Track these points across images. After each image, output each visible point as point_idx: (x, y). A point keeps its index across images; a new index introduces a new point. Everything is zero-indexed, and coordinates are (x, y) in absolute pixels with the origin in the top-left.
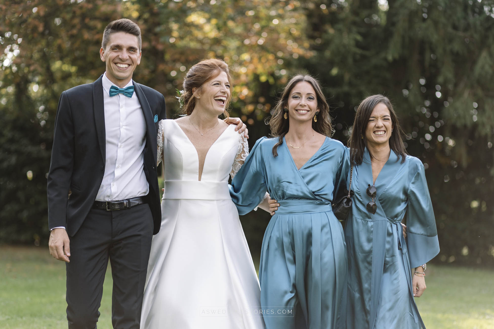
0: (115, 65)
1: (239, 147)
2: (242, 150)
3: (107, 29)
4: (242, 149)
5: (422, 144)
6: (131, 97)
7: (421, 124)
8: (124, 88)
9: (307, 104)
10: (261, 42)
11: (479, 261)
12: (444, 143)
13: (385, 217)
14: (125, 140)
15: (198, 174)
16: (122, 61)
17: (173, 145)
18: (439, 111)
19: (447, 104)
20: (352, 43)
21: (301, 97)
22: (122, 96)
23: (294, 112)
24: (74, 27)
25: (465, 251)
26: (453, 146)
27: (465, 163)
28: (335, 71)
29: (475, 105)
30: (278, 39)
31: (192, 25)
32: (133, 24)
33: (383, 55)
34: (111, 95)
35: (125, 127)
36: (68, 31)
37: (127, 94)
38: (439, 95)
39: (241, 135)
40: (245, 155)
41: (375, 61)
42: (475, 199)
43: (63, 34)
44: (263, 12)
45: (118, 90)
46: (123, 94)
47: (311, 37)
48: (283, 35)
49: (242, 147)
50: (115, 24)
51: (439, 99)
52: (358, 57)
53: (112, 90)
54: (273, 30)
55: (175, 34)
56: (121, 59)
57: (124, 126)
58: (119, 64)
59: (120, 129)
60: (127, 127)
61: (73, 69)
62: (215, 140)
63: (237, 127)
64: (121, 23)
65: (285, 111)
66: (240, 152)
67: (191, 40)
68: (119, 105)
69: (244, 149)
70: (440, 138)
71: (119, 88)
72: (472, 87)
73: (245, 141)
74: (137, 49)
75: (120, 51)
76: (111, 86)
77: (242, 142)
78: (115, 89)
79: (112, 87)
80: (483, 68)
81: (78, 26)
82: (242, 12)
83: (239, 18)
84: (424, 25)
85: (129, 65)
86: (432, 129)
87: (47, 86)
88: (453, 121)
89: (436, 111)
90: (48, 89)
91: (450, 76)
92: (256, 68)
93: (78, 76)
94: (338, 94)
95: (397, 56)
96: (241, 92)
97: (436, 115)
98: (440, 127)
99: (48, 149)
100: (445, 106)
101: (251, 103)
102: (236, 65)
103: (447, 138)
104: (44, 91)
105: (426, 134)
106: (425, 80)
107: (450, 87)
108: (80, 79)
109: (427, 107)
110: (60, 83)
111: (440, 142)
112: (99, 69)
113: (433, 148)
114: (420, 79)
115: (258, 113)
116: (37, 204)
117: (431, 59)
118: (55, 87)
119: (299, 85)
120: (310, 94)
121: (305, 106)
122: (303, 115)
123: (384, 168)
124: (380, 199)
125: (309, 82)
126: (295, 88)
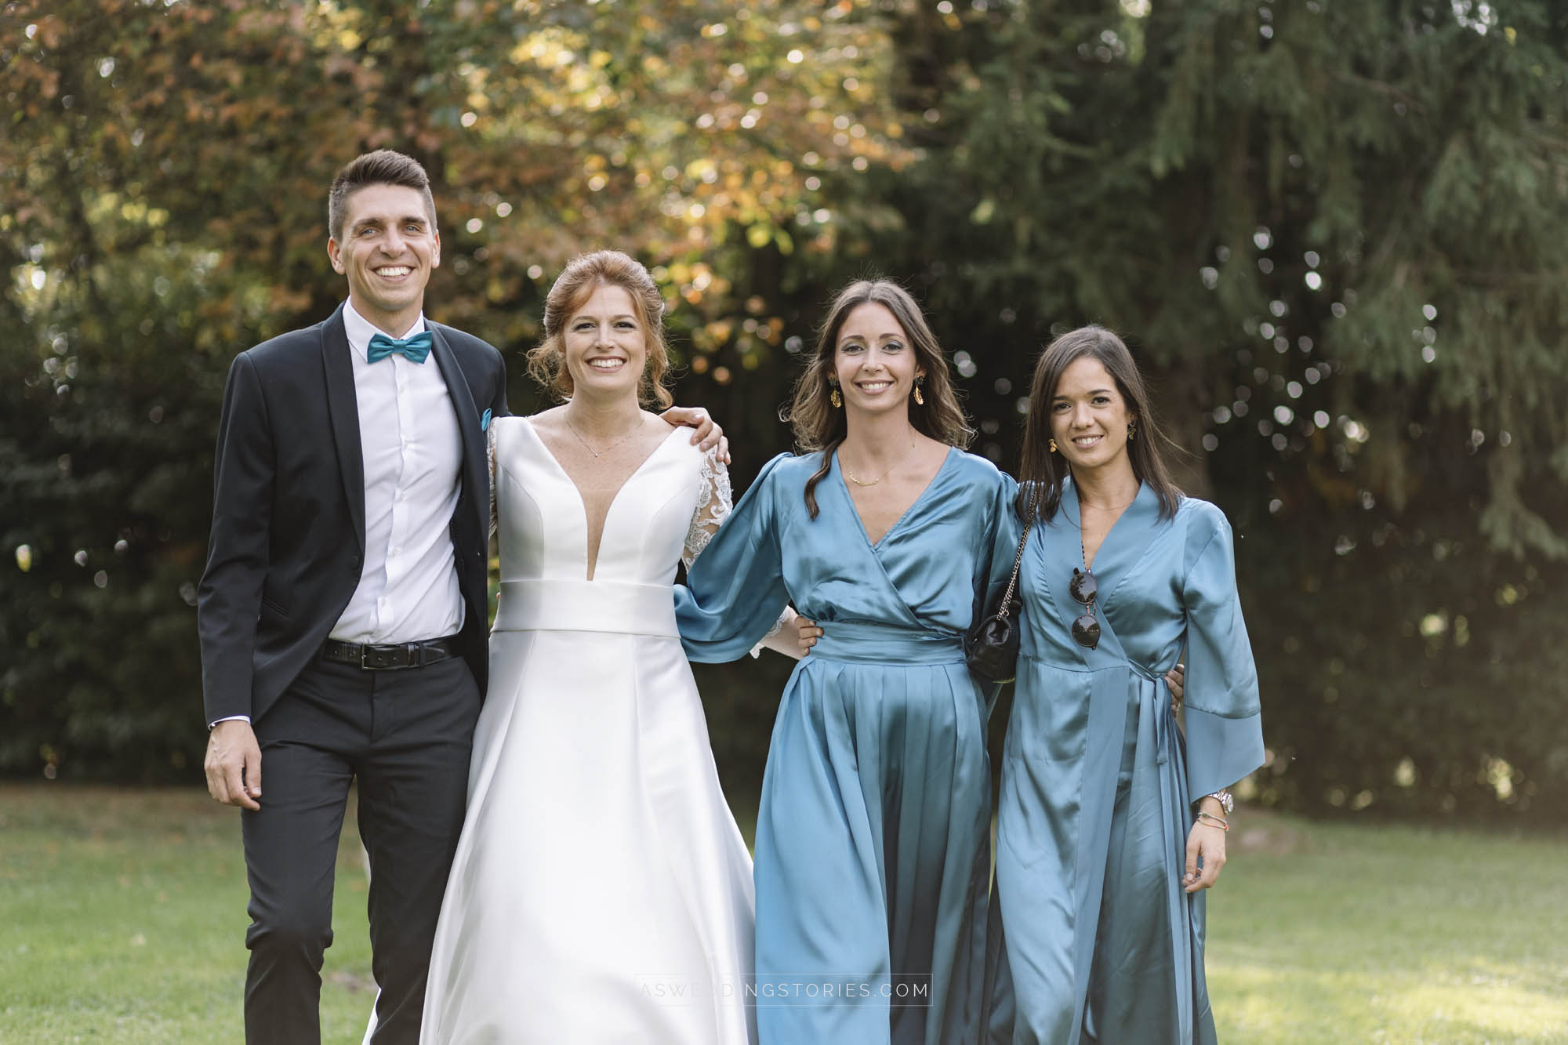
0: (374, 275)
1: (703, 488)
2: (710, 497)
4: (710, 493)
5: (1264, 435)
6: (423, 362)
7: (1259, 373)
8: (405, 338)
9: (885, 364)
10: (749, 121)
11: (1448, 804)
12: (1334, 434)
13: (1122, 658)
14: (413, 479)
15: (587, 561)
16: (391, 258)
17: (517, 484)
18: (1317, 334)
19: (1340, 310)
20: (1040, 119)
21: (867, 346)
22: (399, 360)
23: (854, 389)
24: (153, 81)
25: (1405, 774)
26: (1362, 441)
27: (1398, 498)
28: (984, 212)
29: (1430, 312)
30: (804, 112)
31: (531, 69)
33: (1135, 157)
34: (372, 360)
35: (412, 446)
36: (136, 97)
37: (412, 352)
38: (1314, 281)
39: (706, 457)
40: (720, 509)
41: (1110, 177)
42: (1433, 610)
43: (121, 105)
44: (756, 28)
45: (389, 345)
46: (403, 355)
47: (908, 105)
48: (819, 100)
49: (711, 488)
51: (1314, 292)
52: (1056, 164)
53: (376, 345)
54: (787, 84)
55: (478, 100)
56: (386, 255)
57: (410, 442)
58: (383, 270)
59: (401, 450)
60: (419, 447)
61: (156, 217)
62: (633, 467)
66: (704, 502)
67: (529, 119)
68: (395, 385)
69: (717, 493)
70: (1321, 419)
71: (391, 338)
72: (1418, 254)
73: (718, 470)
74: (424, 224)
75: (382, 235)
76: (372, 336)
77: (712, 473)
78: (383, 342)
79: (376, 338)
80: (1450, 193)
81: (170, 81)
82: (688, 27)
83: (679, 47)
84: (1263, 61)
85: (411, 268)
86: (1295, 390)
87: (71, 273)
88: (1360, 364)
89: (1304, 334)
90: (77, 282)
91: (1349, 219)
92: (735, 205)
93: (168, 242)
94: (996, 286)
95: (1179, 161)
96: (691, 281)
97: (1306, 345)
98: (1318, 382)
99: (79, 471)
100: (1335, 314)
101: (721, 317)
102: (673, 195)
103: (1342, 418)
104: (64, 288)
105: (1276, 406)
106: (1271, 234)
107: (1350, 255)
108: (177, 250)
109: (1276, 322)
110: (116, 261)
111: (1319, 429)
112: (239, 218)
113: (1297, 448)
114: (1255, 232)
115: (745, 344)
116: (48, 646)
117: (1287, 167)
118: (101, 275)
119: (859, 314)
120: (892, 335)
121: (879, 371)
122: (875, 395)
123: (1119, 525)
124: (1107, 608)
125: (884, 303)
126: (848, 322)
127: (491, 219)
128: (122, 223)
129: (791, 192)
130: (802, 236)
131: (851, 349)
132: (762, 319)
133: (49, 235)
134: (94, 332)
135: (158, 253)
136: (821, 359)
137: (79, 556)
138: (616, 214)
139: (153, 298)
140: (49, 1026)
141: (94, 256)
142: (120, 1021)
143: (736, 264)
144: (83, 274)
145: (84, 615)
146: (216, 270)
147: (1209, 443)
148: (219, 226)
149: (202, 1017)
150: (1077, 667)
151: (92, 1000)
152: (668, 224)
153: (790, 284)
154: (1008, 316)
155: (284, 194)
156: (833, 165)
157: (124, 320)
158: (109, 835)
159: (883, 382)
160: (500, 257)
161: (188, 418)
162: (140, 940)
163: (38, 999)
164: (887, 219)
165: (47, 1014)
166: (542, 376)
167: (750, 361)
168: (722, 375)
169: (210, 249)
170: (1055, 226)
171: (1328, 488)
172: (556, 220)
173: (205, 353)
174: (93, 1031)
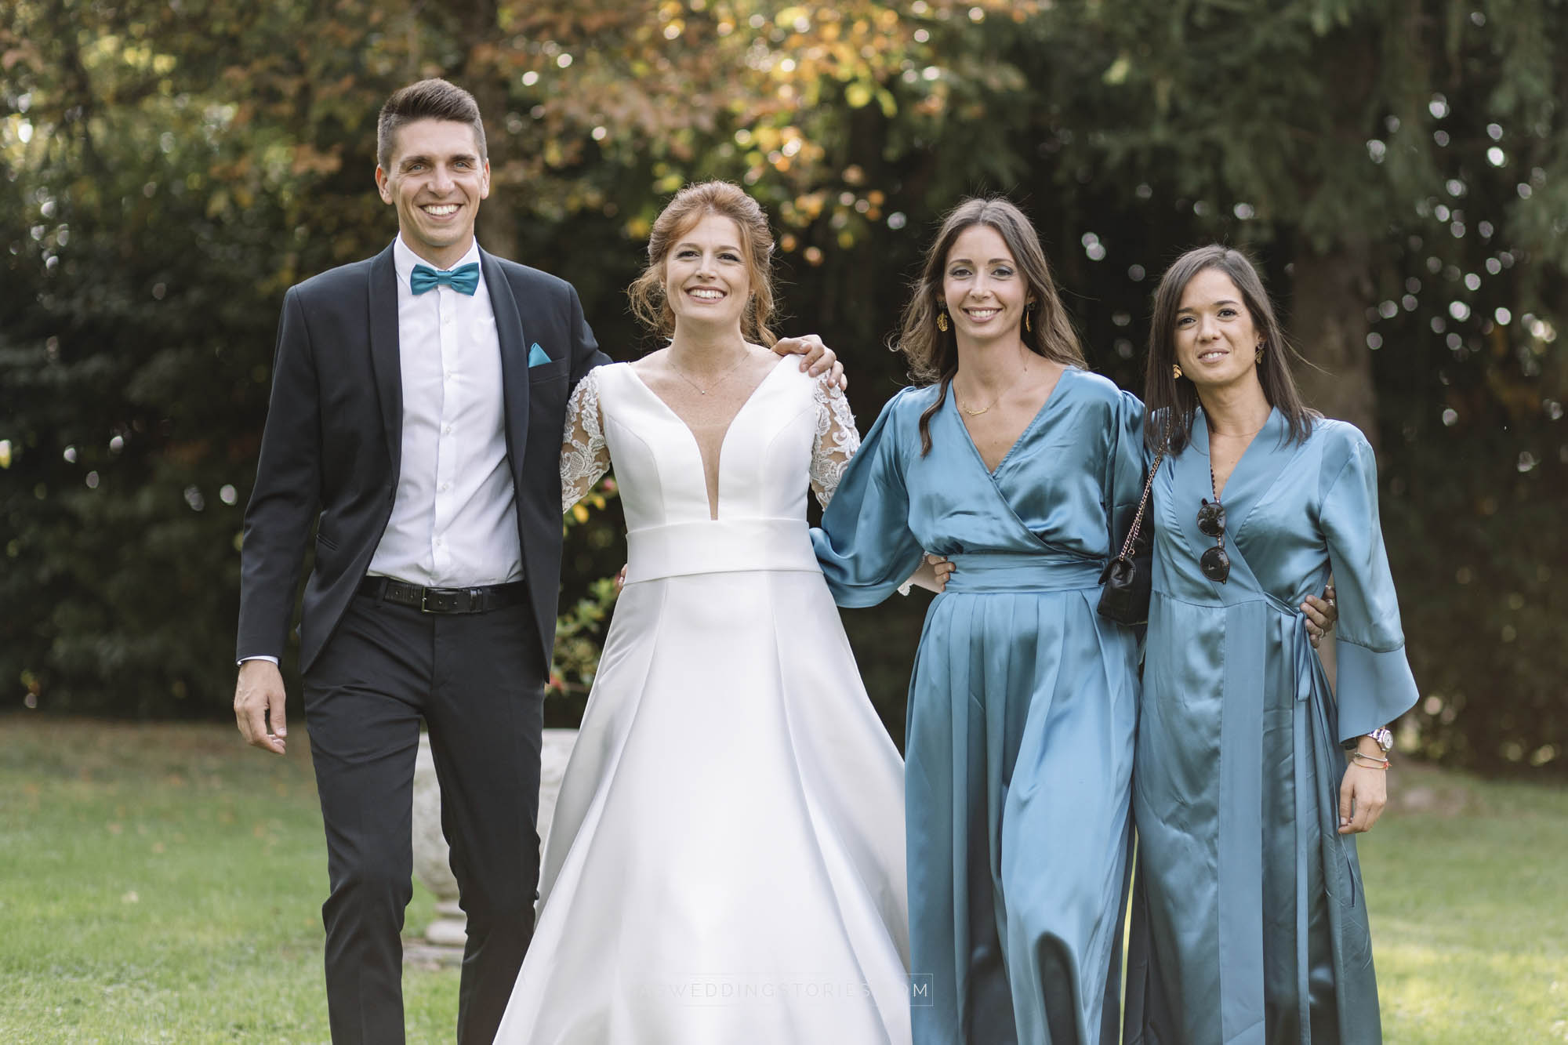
0: (422, 212)
2: (829, 423)
3: (385, 115)
4: (828, 419)
5: (1438, 333)
6: (473, 295)
7: (1433, 263)
8: (451, 269)
9: (993, 290)
12: (1516, 334)
13: (1258, 592)
14: (458, 411)
15: (708, 499)
16: (438, 197)
17: (627, 431)
18: (1500, 218)
19: (1525, 191)
21: (975, 270)
22: (446, 293)
23: (961, 314)
26: (1548, 341)
28: (1118, 72)
32: (454, 94)
33: (1292, 12)
34: (416, 292)
35: (457, 377)
37: (462, 283)
38: (1496, 156)
39: (818, 382)
40: (843, 435)
41: (1263, 34)
45: (434, 276)
46: (451, 287)
49: (828, 413)
50: (407, 100)
51: (1498, 168)
53: (418, 276)
56: (434, 194)
57: (455, 372)
58: (430, 208)
59: (441, 382)
60: (464, 378)
62: (741, 399)
63: (805, 361)
64: (421, 96)
65: (938, 307)
66: (824, 429)
68: (439, 315)
69: (836, 419)
70: (1503, 316)
71: (435, 269)
73: (832, 394)
74: (473, 160)
75: (430, 172)
76: (413, 267)
77: (826, 399)
78: (426, 272)
79: (418, 269)
85: (459, 205)
86: (1473, 282)
87: (64, 126)
88: (1549, 254)
89: (1485, 219)
90: (70, 137)
91: (1538, 87)
92: (832, 59)
93: (175, 93)
94: (1132, 155)
95: (1344, 17)
96: (780, 148)
97: (1486, 230)
98: (1500, 272)
99: (69, 355)
100: (1523, 197)
101: (813, 189)
102: (760, 47)
103: (1527, 316)
104: (56, 143)
105: (1453, 301)
106: (1447, 103)
107: (1540, 128)
108: (185, 102)
109: (1453, 203)
110: (115, 113)
111: (1500, 325)
112: (258, 66)
113: (1475, 349)
114: (1430, 100)
115: (840, 219)
116: (31, 555)
117: (1469, 25)
118: (98, 129)
119: (969, 237)
120: (1000, 260)
121: (986, 297)
122: (982, 323)
123: (1250, 451)
124: (1239, 539)
125: (994, 226)
126: (957, 245)
127: (550, 72)
128: (123, 69)
129: (896, 45)
130: (908, 97)
131: (960, 273)
132: (859, 191)
133: (39, 82)
134: (89, 195)
135: (163, 105)
136: (928, 282)
137: (69, 453)
138: (696, 69)
139: (158, 155)
140: (27, 995)
141: (90, 107)
142: (109, 990)
143: (831, 128)
144: (78, 128)
145: (73, 520)
146: (233, 124)
147: (1374, 341)
148: (235, 73)
149: (204, 988)
150: (1211, 602)
151: (77, 966)
152: (753, 80)
153: (892, 153)
154: (1144, 192)
155: (310, 39)
156: (944, 15)
157: (123, 181)
158: (98, 775)
159: (991, 309)
160: (559, 114)
161: (195, 295)
162: (133, 897)
163: (15, 964)
164: (1007, 78)
165: (24, 981)
166: (645, 313)
167: (846, 240)
168: (813, 255)
169: (224, 102)
170: (1200, 89)
171: (1507, 395)
172: (625, 73)
173: (217, 221)
174: (77, 1002)
